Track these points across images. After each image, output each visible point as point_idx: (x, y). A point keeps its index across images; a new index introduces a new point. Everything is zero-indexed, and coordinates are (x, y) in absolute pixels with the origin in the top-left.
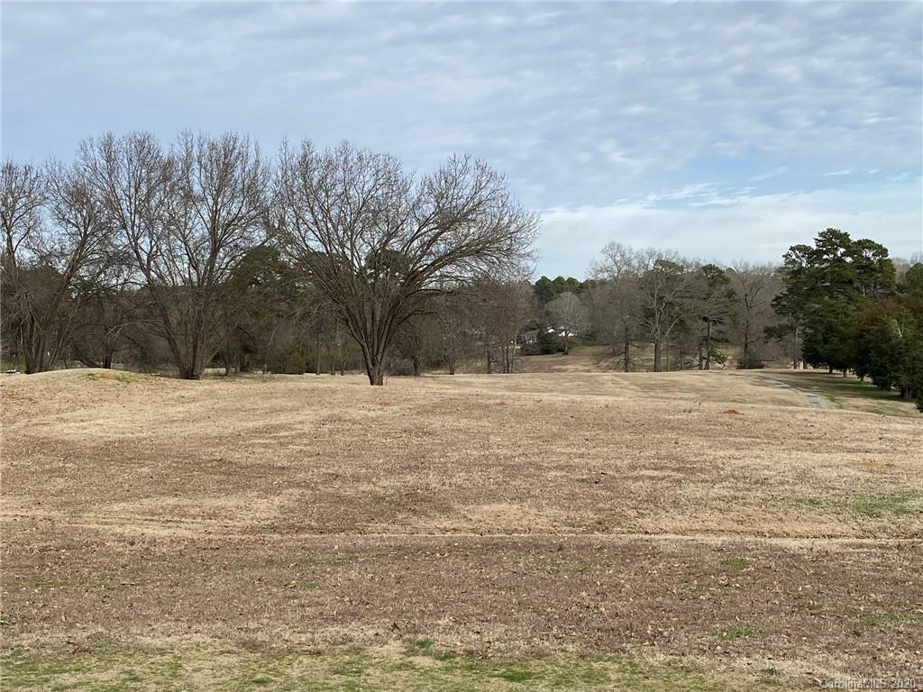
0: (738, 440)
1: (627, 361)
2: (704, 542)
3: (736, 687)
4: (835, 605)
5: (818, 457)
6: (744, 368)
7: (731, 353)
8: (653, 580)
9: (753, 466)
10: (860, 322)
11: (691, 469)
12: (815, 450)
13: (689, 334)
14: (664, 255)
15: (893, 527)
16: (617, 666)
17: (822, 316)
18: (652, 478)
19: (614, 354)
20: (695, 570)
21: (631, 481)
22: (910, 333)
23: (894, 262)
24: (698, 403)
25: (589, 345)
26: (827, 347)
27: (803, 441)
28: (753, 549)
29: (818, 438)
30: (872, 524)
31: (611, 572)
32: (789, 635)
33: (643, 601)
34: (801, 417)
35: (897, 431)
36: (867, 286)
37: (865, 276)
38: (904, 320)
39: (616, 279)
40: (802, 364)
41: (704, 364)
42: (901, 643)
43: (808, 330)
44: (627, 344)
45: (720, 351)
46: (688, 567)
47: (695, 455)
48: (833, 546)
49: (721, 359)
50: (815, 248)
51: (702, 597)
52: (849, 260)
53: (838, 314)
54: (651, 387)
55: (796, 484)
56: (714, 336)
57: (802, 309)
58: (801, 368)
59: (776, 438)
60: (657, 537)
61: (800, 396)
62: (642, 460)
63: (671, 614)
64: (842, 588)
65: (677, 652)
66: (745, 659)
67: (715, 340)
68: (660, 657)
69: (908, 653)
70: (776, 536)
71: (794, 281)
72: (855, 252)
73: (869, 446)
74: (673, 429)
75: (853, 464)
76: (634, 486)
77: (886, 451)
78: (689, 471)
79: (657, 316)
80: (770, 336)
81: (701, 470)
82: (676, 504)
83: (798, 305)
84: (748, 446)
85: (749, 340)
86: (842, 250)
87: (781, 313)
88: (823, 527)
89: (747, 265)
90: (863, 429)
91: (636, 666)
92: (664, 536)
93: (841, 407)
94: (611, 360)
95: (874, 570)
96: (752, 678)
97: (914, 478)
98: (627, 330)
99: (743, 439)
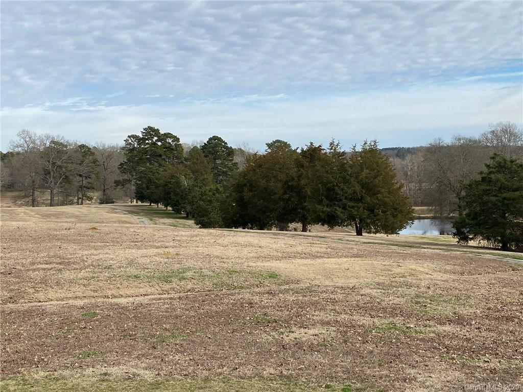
0: (96, 244)
1: (33, 201)
2: (73, 304)
3: (85, 386)
4: (144, 333)
5: (141, 252)
6: (103, 203)
7: (96, 195)
8: (41, 329)
9: (104, 259)
10: (165, 177)
11: (68, 262)
12: (139, 248)
13: (71, 184)
14: (56, 138)
15: (178, 287)
16: (14, 382)
17: (145, 174)
18: (44, 269)
19: (26, 196)
20: (66, 321)
21: (31, 272)
22: (191, 183)
23: (183, 145)
24: (74, 224)
25: (10, 191)
26: (148, 191)
27: (132, 243)
28: (101, 306)
29: (141, 241)
30: (167, 287)
31: (15, 327)
32: (117, 352)
33: (33, 342)
34: (132, 230)
35: (182, 235)
36: (169, 158)
37: (168, 153)
38: (188, 176)
39: (26, 152)
40: (135, 200)
41: (80, 201)
42: (177, 350)
43: (138, 182)
44: (34, 190)
45: (90, 194)
46: (62, 320)
47: (71, 254)
48: (145, 300)
49: (90, 199)
50: (141, 136)
51: (69, 336)
52: (159, 144)
53: (154, 173)
54: (48, 216)
55: (127, 267)
56: (86, 186)
57: (135, 170)
58: (135, 203)
59: (118, 242)
60: (45, 303)
61: (134, 218)
62: (39, 259)
63: (50, 348)
64: (148, 323)
65: (51, 370)
66: (91, 369)
67: (86, 187)
68: (42, 374)
69: (180, 355)
70: (115, 297)
71: (130, 154)
72: (163, 140)
73: (167, 244)
74: (58, 239)
75: (158, 255)
76: (32, 275)
77: (176, 247)
78: (66, 263)
79: (52, 174)
80: (117, 185)
81: (74, 263)
82: (58, 284)
83: (132, 168)
84: (102, 248)
85: (106, 188)
86: (156, 138)
87: (124, 172)
88: (141, 290)
89: (104, 145)
90: (165, 235)
91: (27, 380)
92: (50, 303)
93: (156, 224)
94: (24, 200)
95: (167, 312)
96: (95, 379)
97: (189, 260)
98: (33, 182)
99: (99, 244)
